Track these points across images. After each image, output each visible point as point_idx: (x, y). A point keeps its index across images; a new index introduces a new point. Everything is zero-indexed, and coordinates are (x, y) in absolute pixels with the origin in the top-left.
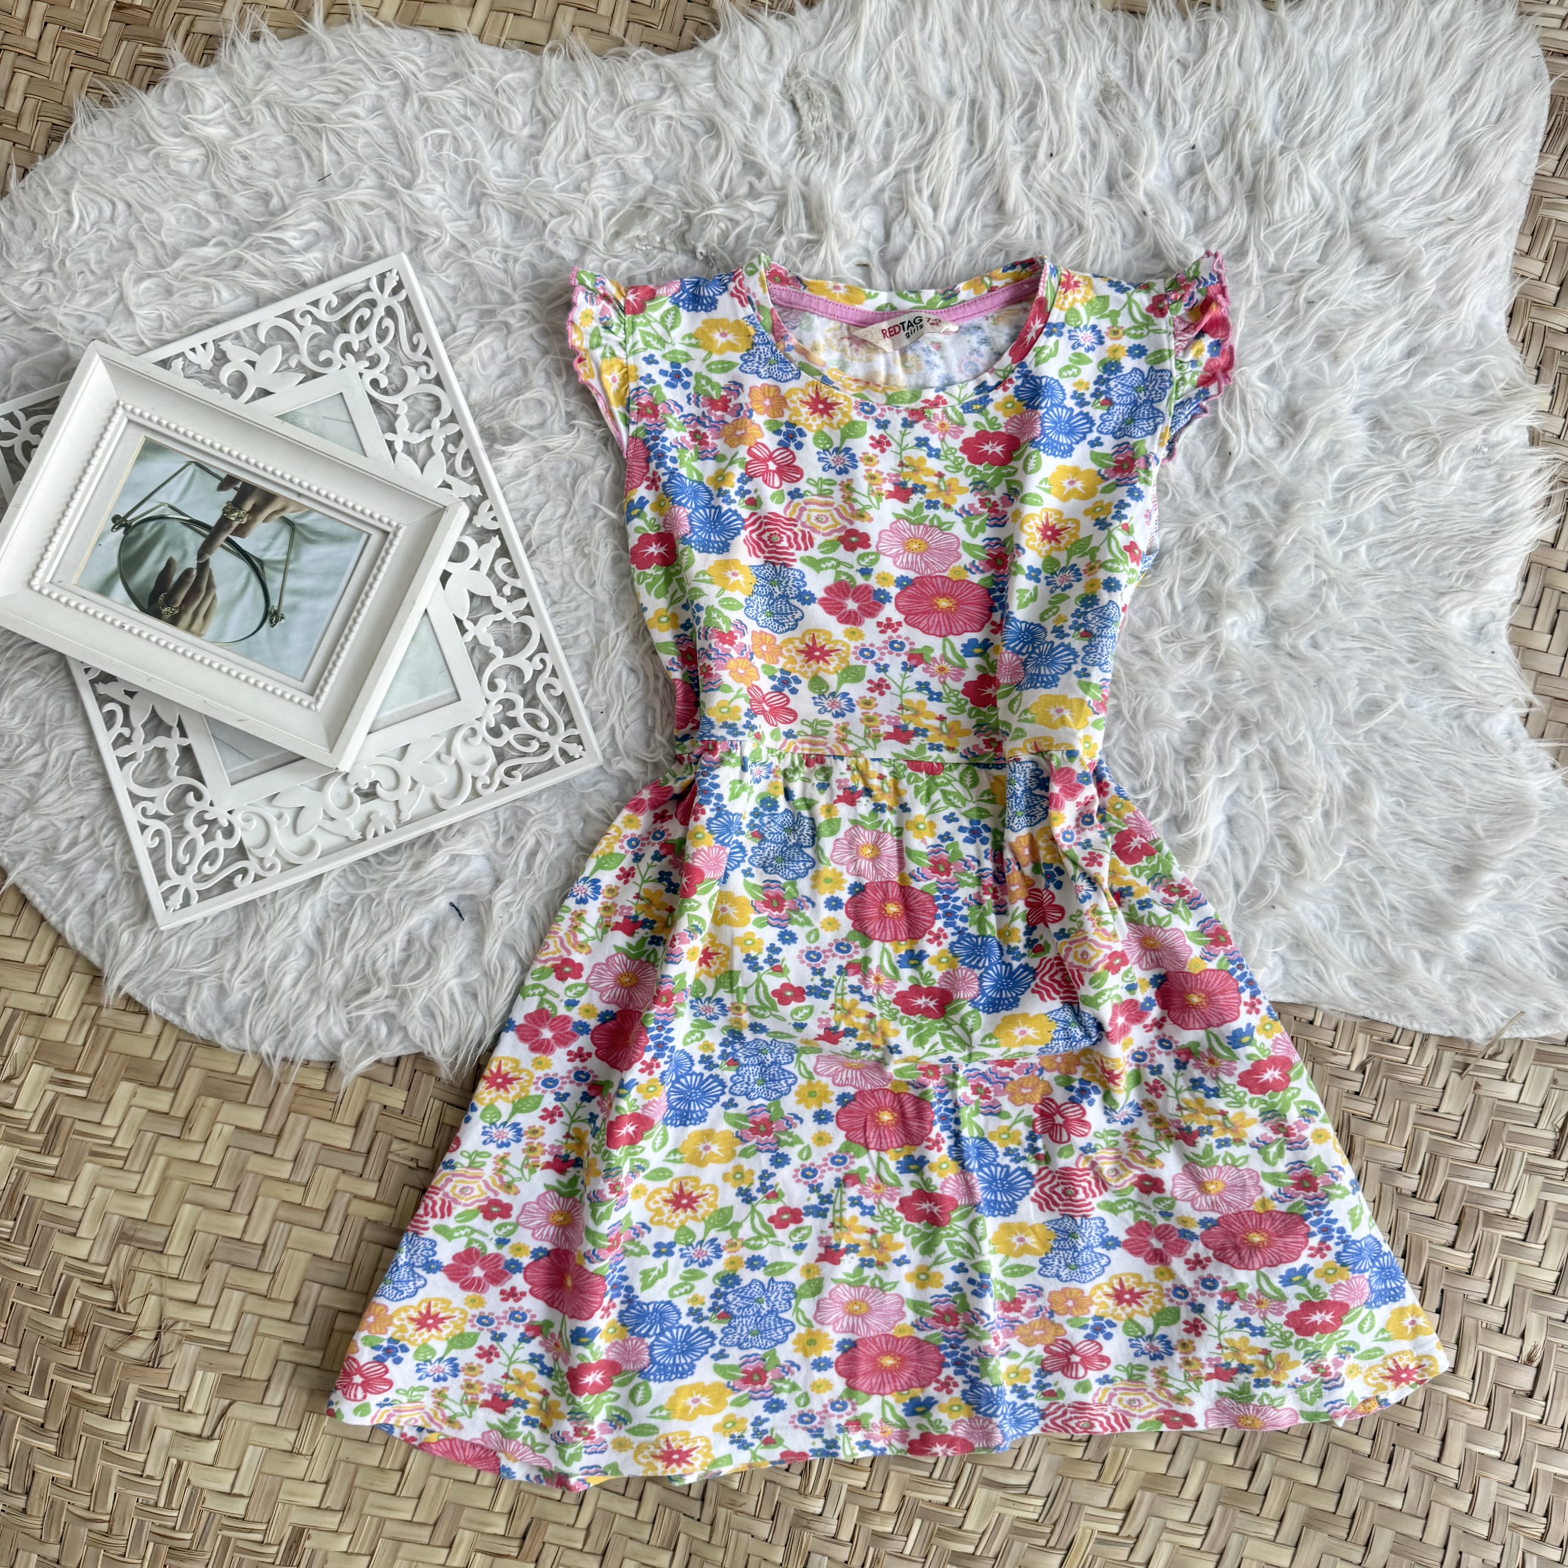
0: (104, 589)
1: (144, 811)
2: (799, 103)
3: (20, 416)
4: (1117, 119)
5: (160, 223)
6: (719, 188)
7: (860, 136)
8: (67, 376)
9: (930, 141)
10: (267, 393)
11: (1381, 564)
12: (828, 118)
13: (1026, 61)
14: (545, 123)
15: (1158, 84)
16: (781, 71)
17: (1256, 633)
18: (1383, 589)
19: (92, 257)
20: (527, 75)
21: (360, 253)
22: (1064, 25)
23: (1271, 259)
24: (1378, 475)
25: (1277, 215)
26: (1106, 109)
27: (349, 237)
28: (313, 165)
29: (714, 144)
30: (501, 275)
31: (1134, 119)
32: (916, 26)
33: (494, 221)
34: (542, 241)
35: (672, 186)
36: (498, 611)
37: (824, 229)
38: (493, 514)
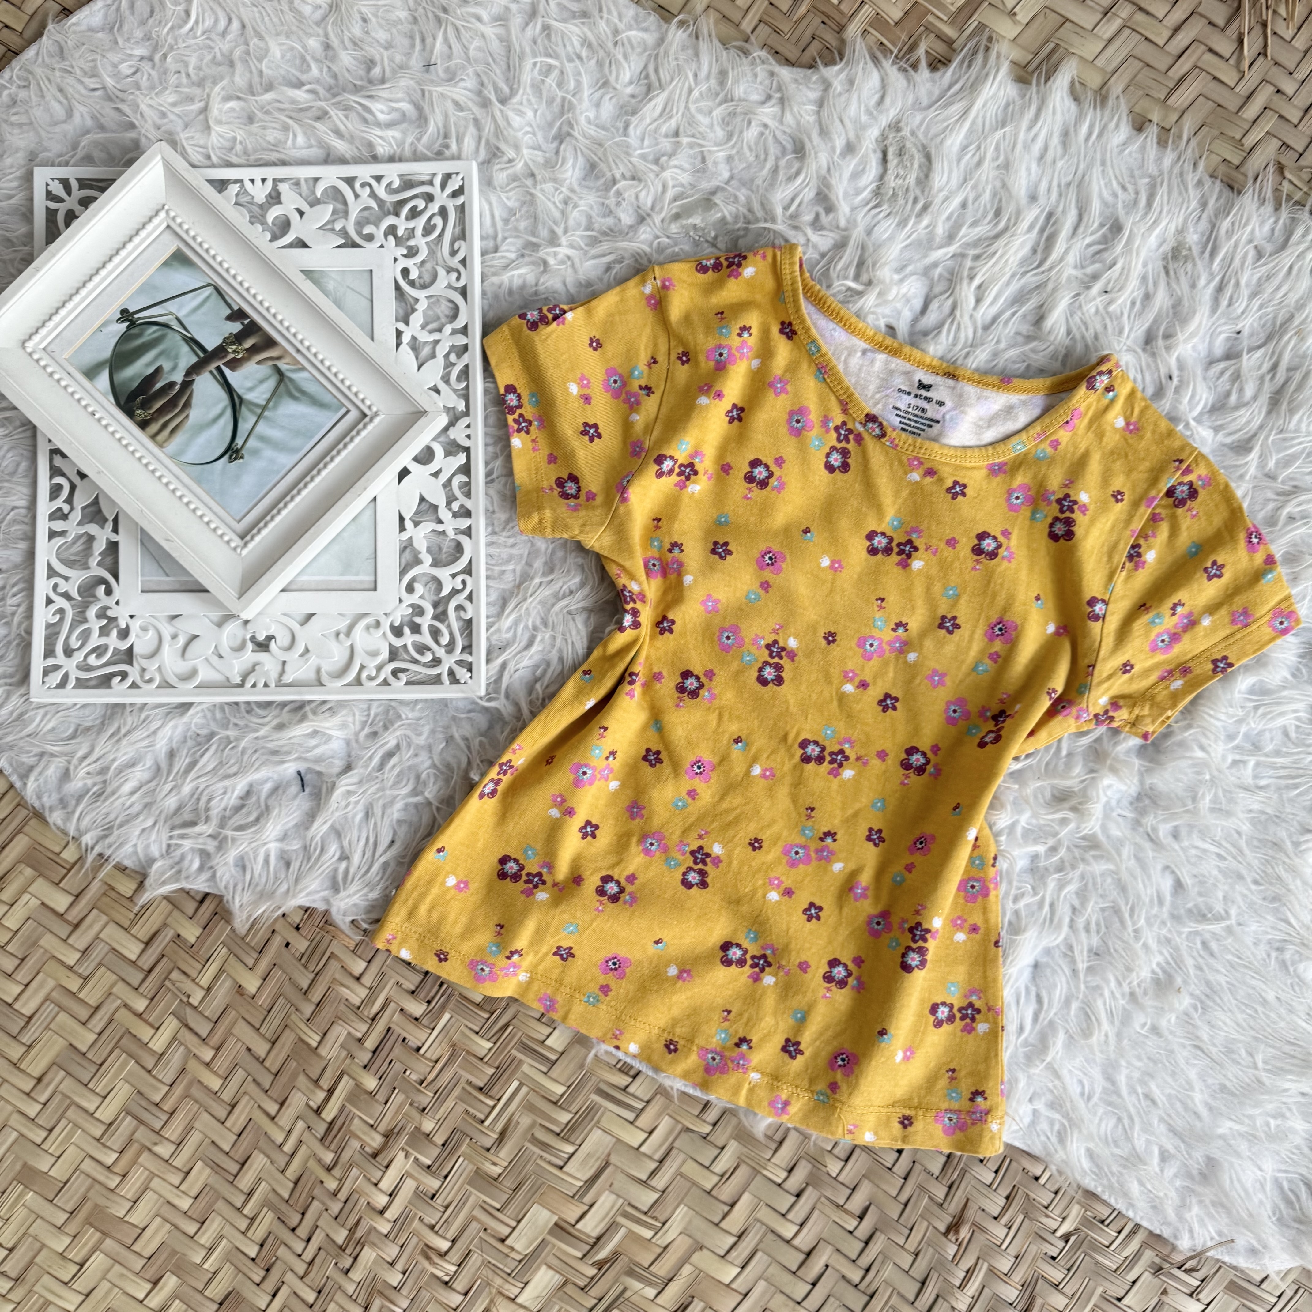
0: (91, 373)
1: (55, 586)
2: (890, 156)
3: (74, 185)
4: (1178, 279)
5: (267, 50)
6: (786, 208)
7: (934, 208)
8: (130, 163)
9: (997, 237)
10: (305, 245)
11: (1263, 783)
12: (911, 180)
13: (1115, 195)
14: (649, 88)
15: (1228, 262)
16: (884, 120)
17: (1125, 802)
18: (1256, 806)
19: (193, 61)
20: (650, 38)
21: (436, 147)
22: (1161, 174)
23: (1271, 464)
24: (1292, 700)
25: (1292, 426)
26: (1171, 267)
27: (432, 128)
28: (424, 49)
29: (796, 165)
30: (557, 214)
31: (1193, 286)
32: (1025, 124)
33: (570, 163)
34: (606, 198)
35: (744, 191)
36: (440, 522)
37: (869, 283)
38: (468, 432)
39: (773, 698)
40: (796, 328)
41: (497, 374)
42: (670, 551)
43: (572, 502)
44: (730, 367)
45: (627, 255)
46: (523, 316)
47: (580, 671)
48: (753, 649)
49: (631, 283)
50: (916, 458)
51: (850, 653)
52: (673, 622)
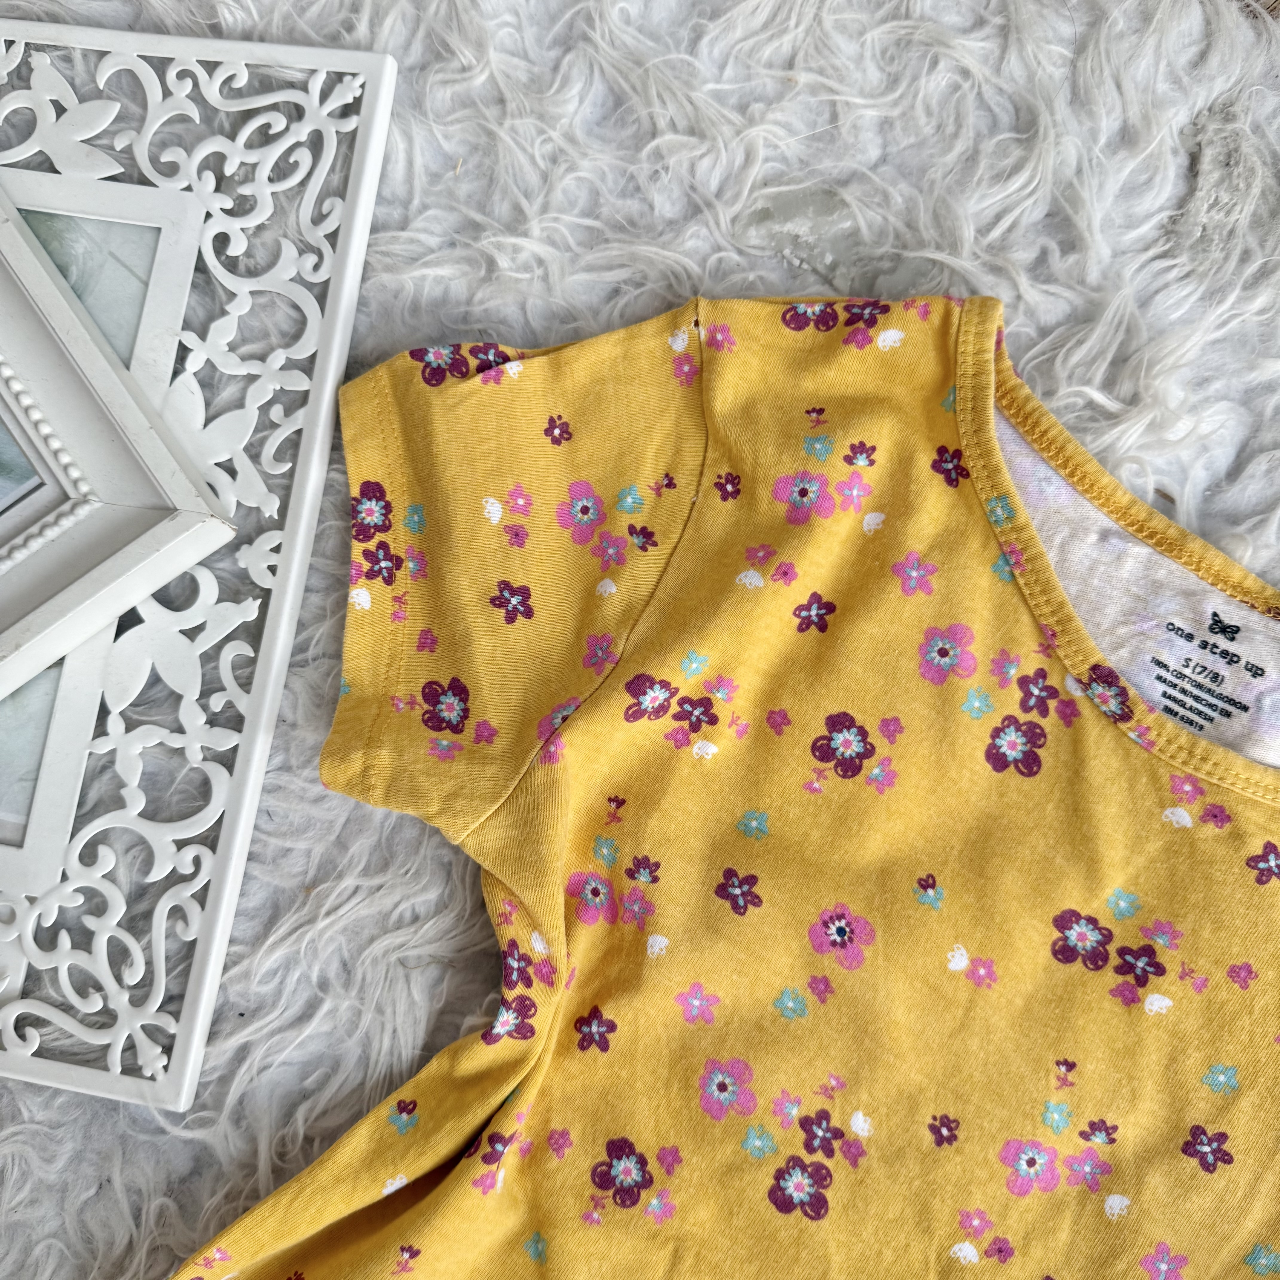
2: (1206, 163)
6: (983, 230)
10: (49, 168)
12: (1243, 215)
16: (1202, 97)
29: (1016, 153)
30: (533, 179)
33: (576, 88)
34: (633, 160)
35: (903, 186)
36: (180, 730)
37: (1134, 400)
38: (274, 559)
39: (798, 1242)
40: (969, 463)
41: (349, 457)
42: (631, 874)
43: (446, 738)
44: (817, 520)
45: (653, 274)
46: (418, 354)
47: (392, 1101)
48: (773, 1125)
49: (650, 327)
50: (1193, 780)
51: (982, 1174)
52: (612, 1027)
